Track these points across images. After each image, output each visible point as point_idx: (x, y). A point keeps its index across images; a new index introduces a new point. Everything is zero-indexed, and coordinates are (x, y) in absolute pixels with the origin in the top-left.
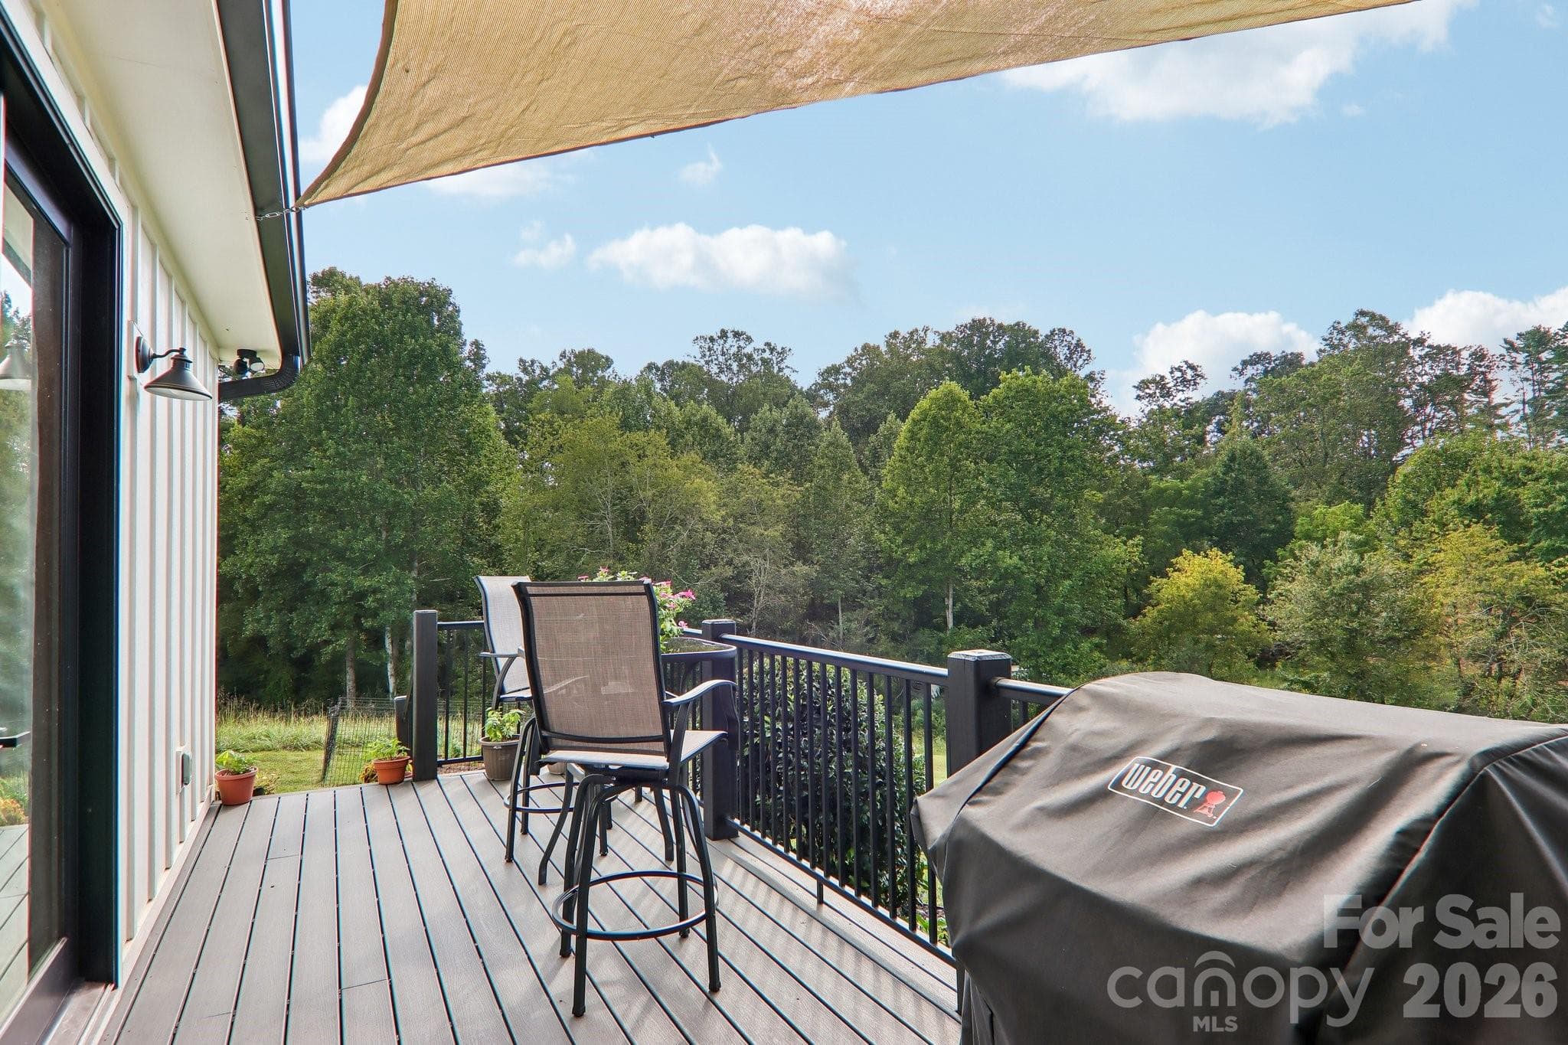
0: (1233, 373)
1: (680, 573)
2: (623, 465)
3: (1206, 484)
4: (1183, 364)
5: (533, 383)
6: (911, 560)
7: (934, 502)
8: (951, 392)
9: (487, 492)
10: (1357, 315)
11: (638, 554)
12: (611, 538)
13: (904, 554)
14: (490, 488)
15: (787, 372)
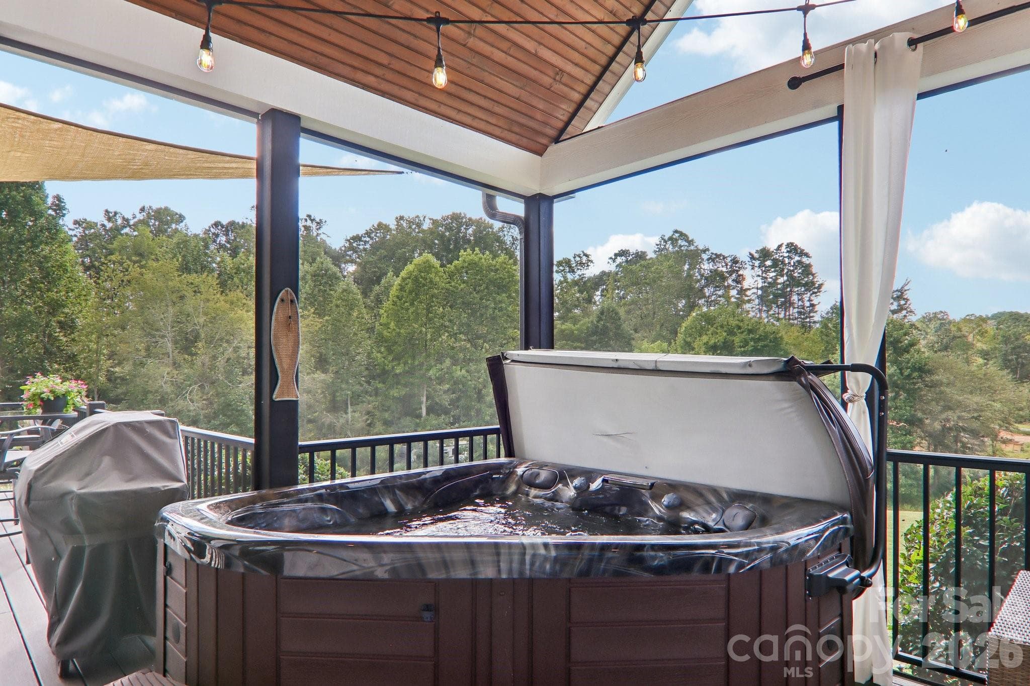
0: (610, 261)
1: (226, 378)
2: (182, 298)
3: (588, 328)
4: (581, 253)
5: (117, 230)
6: (398, 371)
7: (415, 332)
8: (428, 261)
9: (63, 313)
10: (674, 232)
11: (192, 363)
12: (171, 352)
13: (393, 368)
14: (66, 310)
15: (322, 236)
